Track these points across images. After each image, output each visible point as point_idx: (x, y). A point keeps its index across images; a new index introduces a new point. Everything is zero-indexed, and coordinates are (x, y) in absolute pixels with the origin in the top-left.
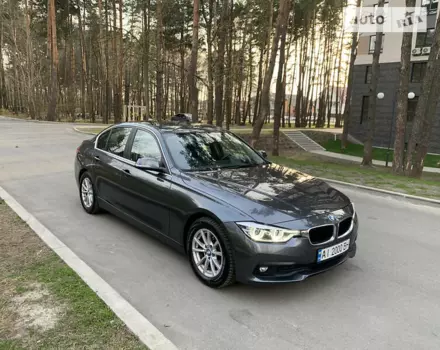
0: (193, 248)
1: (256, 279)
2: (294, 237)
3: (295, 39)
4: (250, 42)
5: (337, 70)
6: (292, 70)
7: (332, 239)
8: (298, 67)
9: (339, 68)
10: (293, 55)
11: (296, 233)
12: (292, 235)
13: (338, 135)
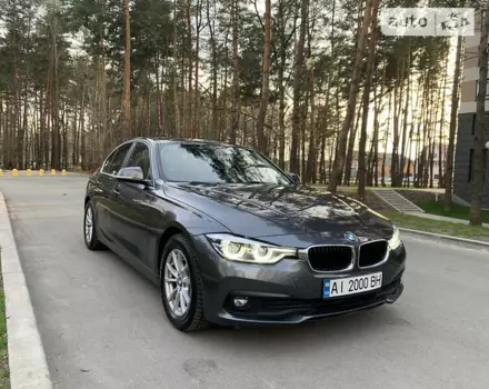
0: (166, 278)
1: (228, 316)
2: (286, 257)
3: (389, 91)
4: (336, 95)
5: (439, 125)
6: (386, 126)
7: (351, 267)
8: (392, 121)
9: (441, 121)
10: (387, 107)
11: (291, 252)
12: (283, 255)
13: (440, 195)
